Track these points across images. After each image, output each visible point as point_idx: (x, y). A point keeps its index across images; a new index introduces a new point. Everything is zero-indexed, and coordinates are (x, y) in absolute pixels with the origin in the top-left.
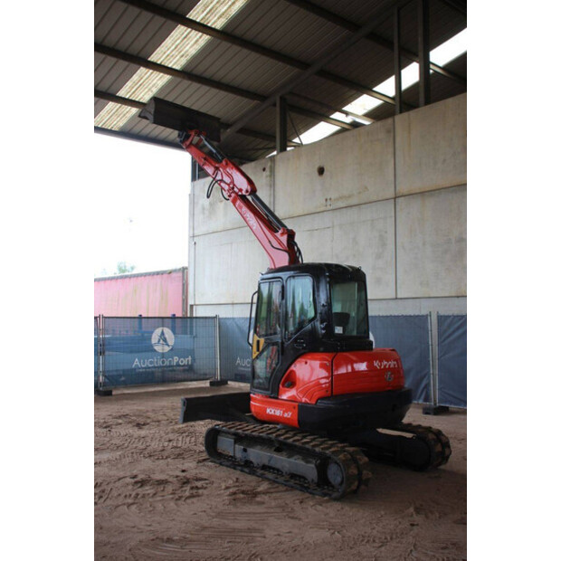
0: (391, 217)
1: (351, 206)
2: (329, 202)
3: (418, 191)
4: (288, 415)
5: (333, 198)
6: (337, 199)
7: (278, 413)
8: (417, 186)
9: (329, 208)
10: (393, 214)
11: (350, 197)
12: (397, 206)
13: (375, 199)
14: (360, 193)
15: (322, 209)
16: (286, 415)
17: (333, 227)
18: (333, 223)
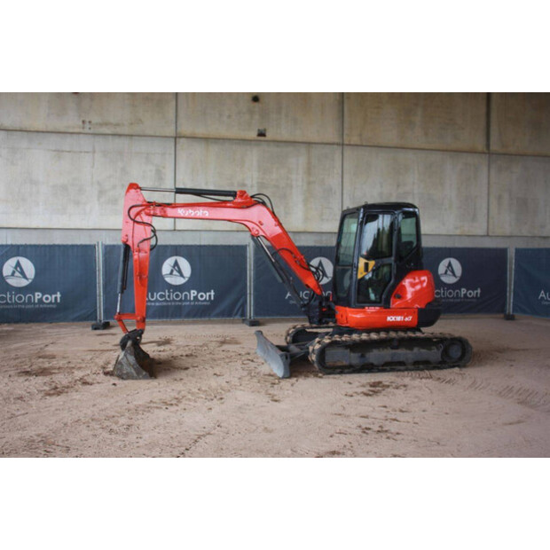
0: (170, 154)
1: (120, 135)
2: (87, 125)
3: (201, 136)
4: (409, 319)
5: (93, 122)
6: (101, 125)
7: (399, 318)
8: (200, 131)
9: (87, 130)
10: (173, 152)
11: (118, 125)
12: (177, 146)
13: (152, 133)
14: (132, 124)
15: (77, 130)
16: (407, 319)
17: (94, 152)
18: (94, 148)
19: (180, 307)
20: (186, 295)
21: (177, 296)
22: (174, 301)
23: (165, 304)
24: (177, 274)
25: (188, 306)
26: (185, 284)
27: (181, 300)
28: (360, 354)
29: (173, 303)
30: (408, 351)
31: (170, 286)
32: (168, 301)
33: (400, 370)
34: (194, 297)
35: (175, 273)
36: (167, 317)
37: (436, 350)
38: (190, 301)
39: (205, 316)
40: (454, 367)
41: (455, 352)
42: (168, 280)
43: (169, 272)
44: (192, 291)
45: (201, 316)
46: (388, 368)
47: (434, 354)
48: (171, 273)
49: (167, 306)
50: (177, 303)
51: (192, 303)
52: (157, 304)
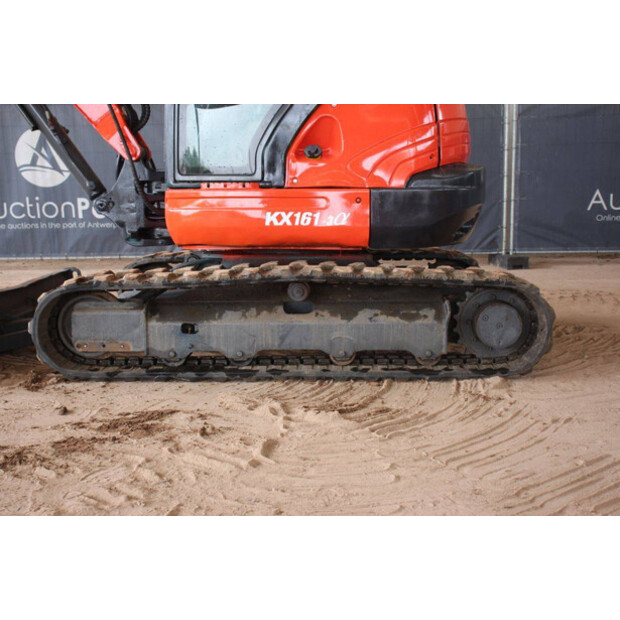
19: (58, 231)
20: (67, 208)
21: (50, 210)
22: (43, 219)
23: (25, 226)
24: (47, 164)
25: (74, 230)
26: (63, 185)
27: (58, 219)
28: (180, 324)
29: (43, 225)
30: (338, 321)
31: (34, 190)
32: (31, 221)
33: (300, 378)
34: (84, 211)
35: (41, 161)
36: (33, 253)
37: (430, 320)
38: (77, 220)
39: (110, 251)
40: (489, 373)
41: (498, 327)
42: (28, 176)
43: (29, 161)
44: (80, 200)
45: (101, 252)
46: (262, 369)
47: (426, 331)
48: (34, 163)
49: (32, 230)
50: (51, 225)
51: (82, 225)
52: (11, 227)
